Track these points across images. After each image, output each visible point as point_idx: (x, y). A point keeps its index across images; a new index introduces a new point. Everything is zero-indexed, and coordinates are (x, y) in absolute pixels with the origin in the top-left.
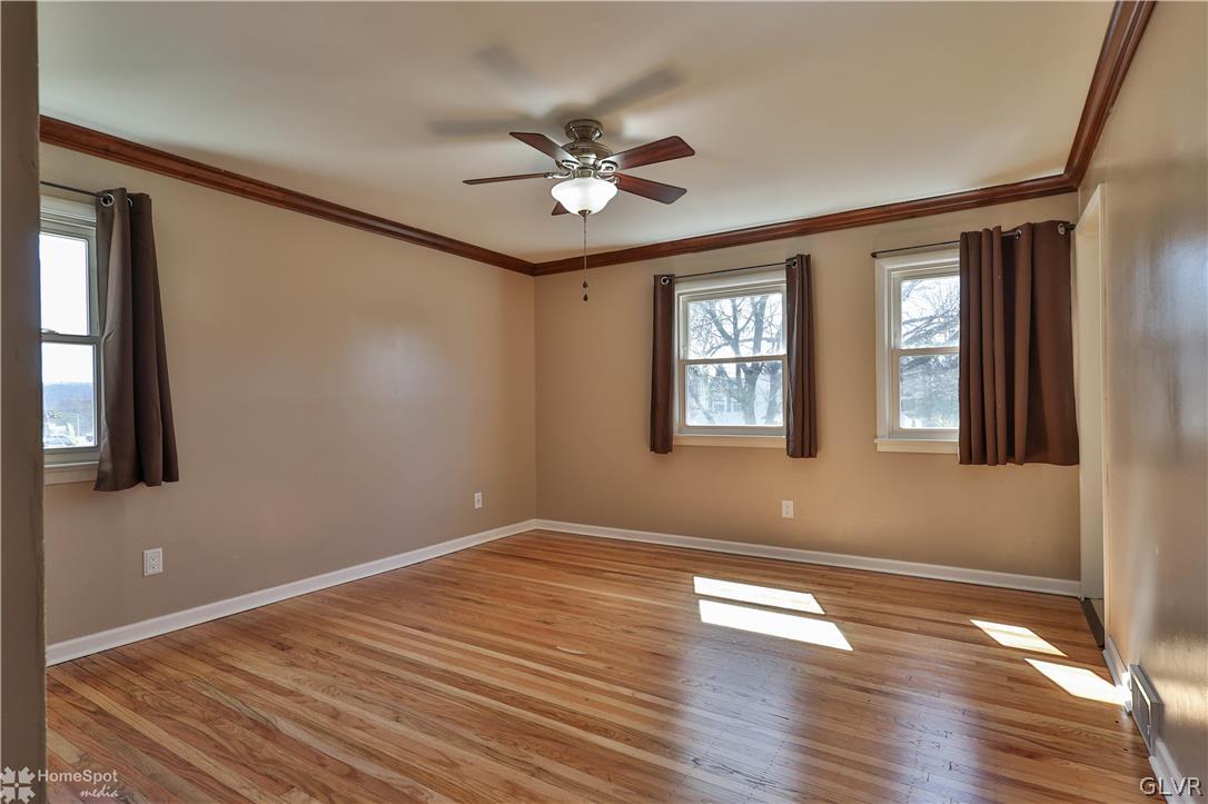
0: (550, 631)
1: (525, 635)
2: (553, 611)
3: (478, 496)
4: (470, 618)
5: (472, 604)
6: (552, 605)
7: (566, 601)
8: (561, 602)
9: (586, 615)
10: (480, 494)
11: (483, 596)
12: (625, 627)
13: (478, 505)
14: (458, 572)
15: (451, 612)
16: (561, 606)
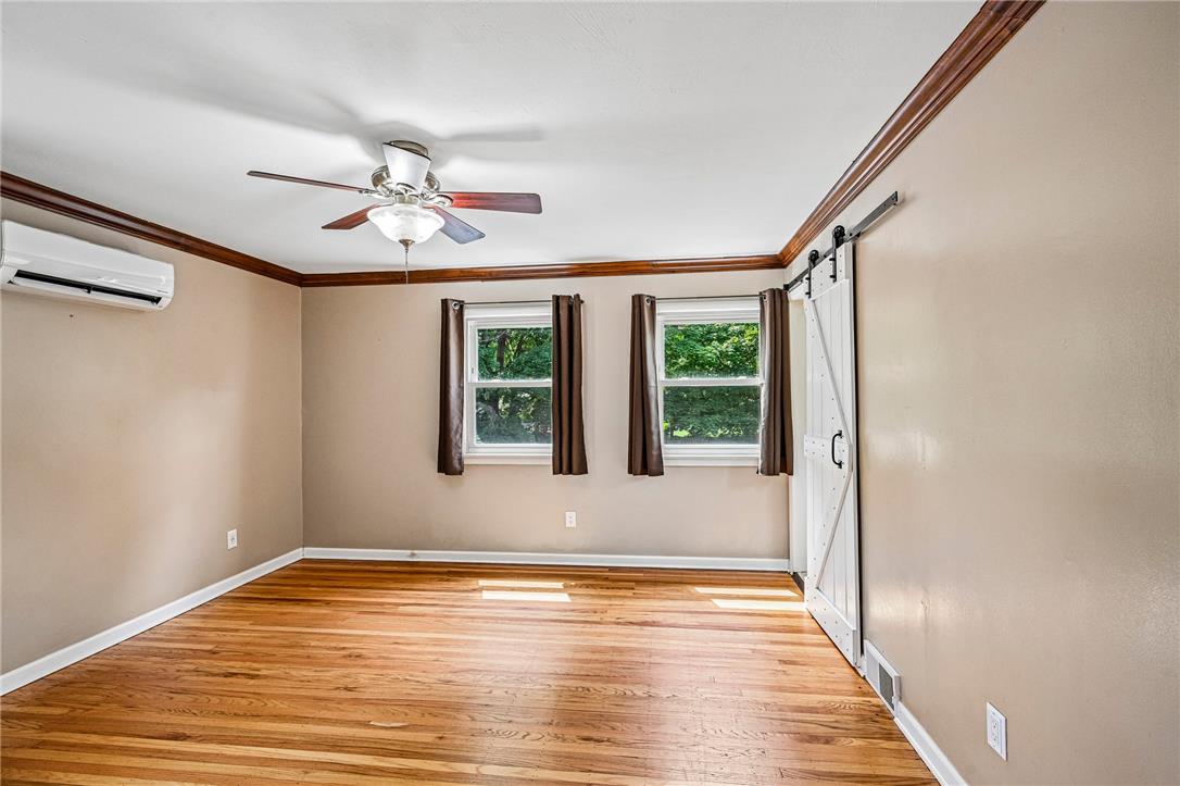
0: (356, 701)
1: (327, 715)
2: (353, 670)
3: (233, 533)
4: (244, 702)
5: (243, 680)
6: (347, 662)
7: (363, 652)
8: (358, 656)
9: (393, 668)
10: (235, 531)
11: (256, 665)
12: (442, 677)
13: (232, 544)
14: (213, 634)
15: (215, 700)
16: (363, 662)
